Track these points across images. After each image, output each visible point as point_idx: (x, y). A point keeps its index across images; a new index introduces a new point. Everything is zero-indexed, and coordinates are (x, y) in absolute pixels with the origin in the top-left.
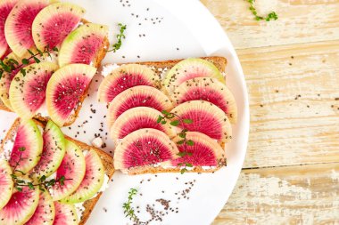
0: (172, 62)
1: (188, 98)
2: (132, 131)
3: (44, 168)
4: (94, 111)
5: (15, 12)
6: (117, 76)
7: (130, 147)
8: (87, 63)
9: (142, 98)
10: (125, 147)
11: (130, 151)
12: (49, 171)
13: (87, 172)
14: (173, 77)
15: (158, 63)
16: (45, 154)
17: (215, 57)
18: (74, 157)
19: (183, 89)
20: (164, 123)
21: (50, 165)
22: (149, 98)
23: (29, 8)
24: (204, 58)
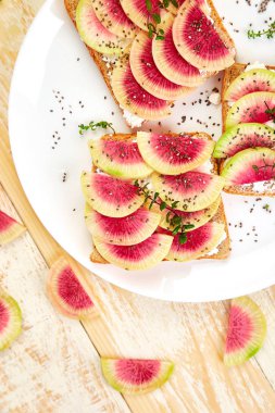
0: (94, 57)
1: (125, 19)
2: (186, 63)
3: (266, 137)
4: (184, 118)
5: (117, 241)
6: (135, 107)
7: (204, 57)
8: (136, 146)
9: (146, 69)
10: (206, 62)
11: (208, 55)
12: (267, 131)
13: (251, 92)
14: (108, 46)
15: (102, 72)
16: (251, 144)
17: (69, 11)
18: (241, 112)
19: (117, 28)
20: (161, 31)
21: (261, 133)
22: (143, 61)
23: (107, 229)
24: (74, 22)
